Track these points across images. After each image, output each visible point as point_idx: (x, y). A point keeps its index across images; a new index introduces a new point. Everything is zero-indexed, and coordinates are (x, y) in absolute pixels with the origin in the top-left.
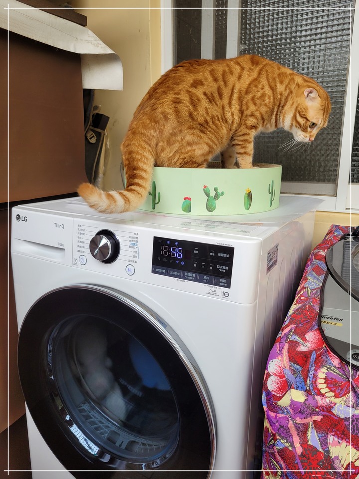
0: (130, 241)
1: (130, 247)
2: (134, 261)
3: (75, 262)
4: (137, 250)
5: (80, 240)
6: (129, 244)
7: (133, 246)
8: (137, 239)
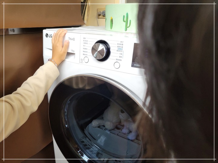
0: (118, 47)
1: (117, 51)
2: (119, 60)
3: (81, 61)
4: (122, 53)
5: (84, 47)
6: (117, 49)
7: (120, 50)
8: (122, 45)
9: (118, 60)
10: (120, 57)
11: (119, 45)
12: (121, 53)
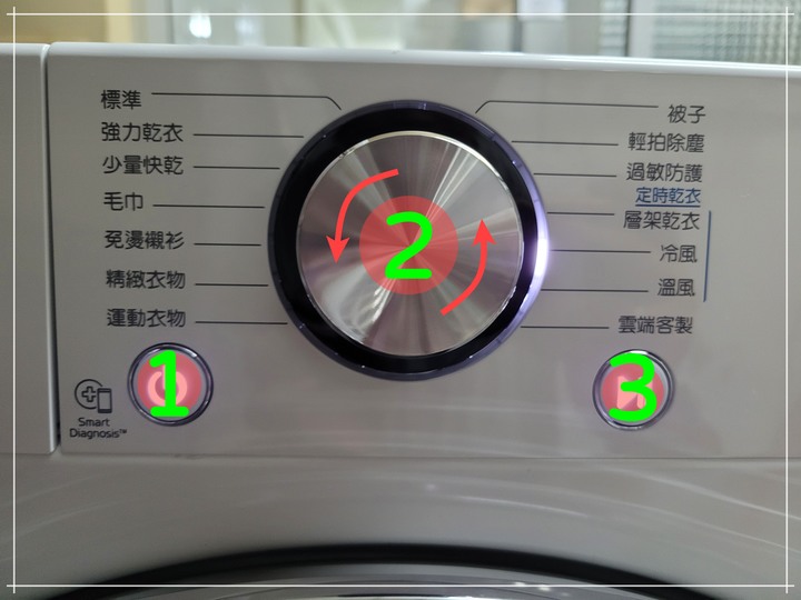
3: (89, 407)
4: (695, 237)
5: (127, 221)
6: (622, 195)
7: (664, 210)
8: (695, 150)
9: (647, 325)
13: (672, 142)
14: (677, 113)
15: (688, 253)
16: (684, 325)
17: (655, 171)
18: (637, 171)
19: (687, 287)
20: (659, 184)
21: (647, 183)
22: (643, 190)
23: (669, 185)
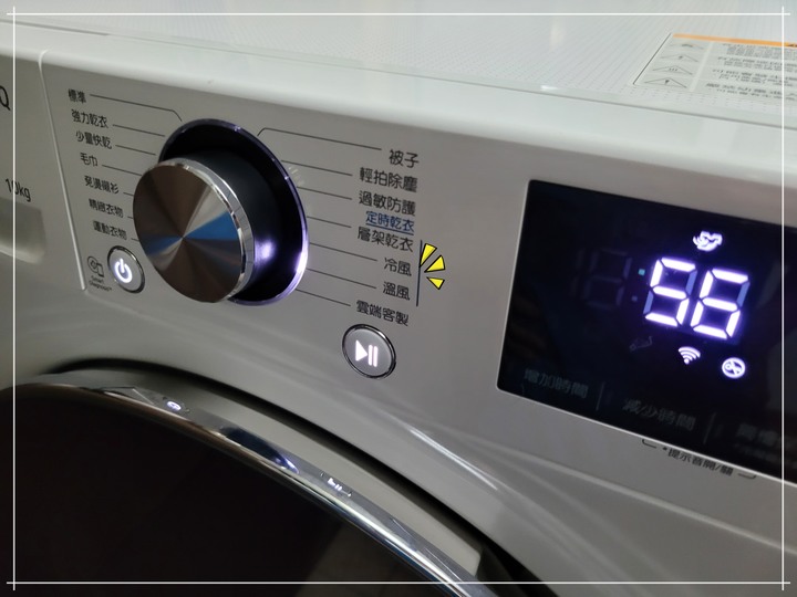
2: (388, 314)
3: (94, 271)
4: (409, 257)
5: (93, 172)
6: (359, 215)
7: (386, 232)
8: (410, 190)
9: (376, 311)
10: (390, 289)
11: (375, 189)
12: (399, 255)
13: (392, 180)
14: (396, 157)
15: (404, 268)
16: (402, 319)
17: (379, 200)
18: (366, 198)
19: (404, 292)
20: (382, 211)
21: (373, 208)
22: (371, 214)
23: (390, 213)
